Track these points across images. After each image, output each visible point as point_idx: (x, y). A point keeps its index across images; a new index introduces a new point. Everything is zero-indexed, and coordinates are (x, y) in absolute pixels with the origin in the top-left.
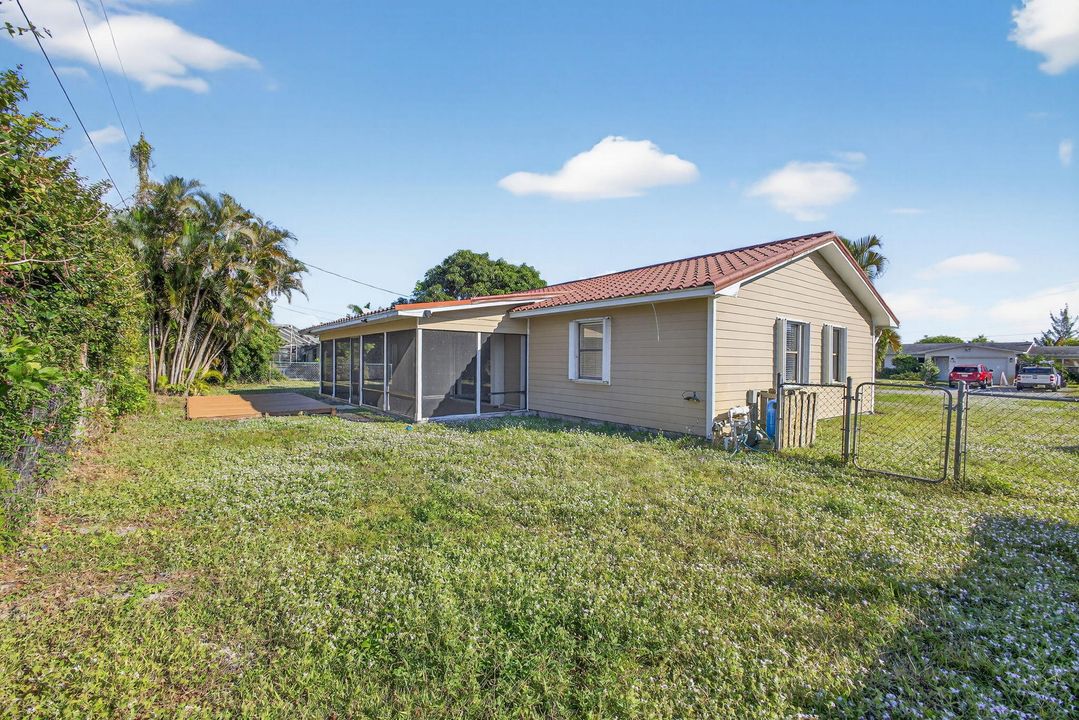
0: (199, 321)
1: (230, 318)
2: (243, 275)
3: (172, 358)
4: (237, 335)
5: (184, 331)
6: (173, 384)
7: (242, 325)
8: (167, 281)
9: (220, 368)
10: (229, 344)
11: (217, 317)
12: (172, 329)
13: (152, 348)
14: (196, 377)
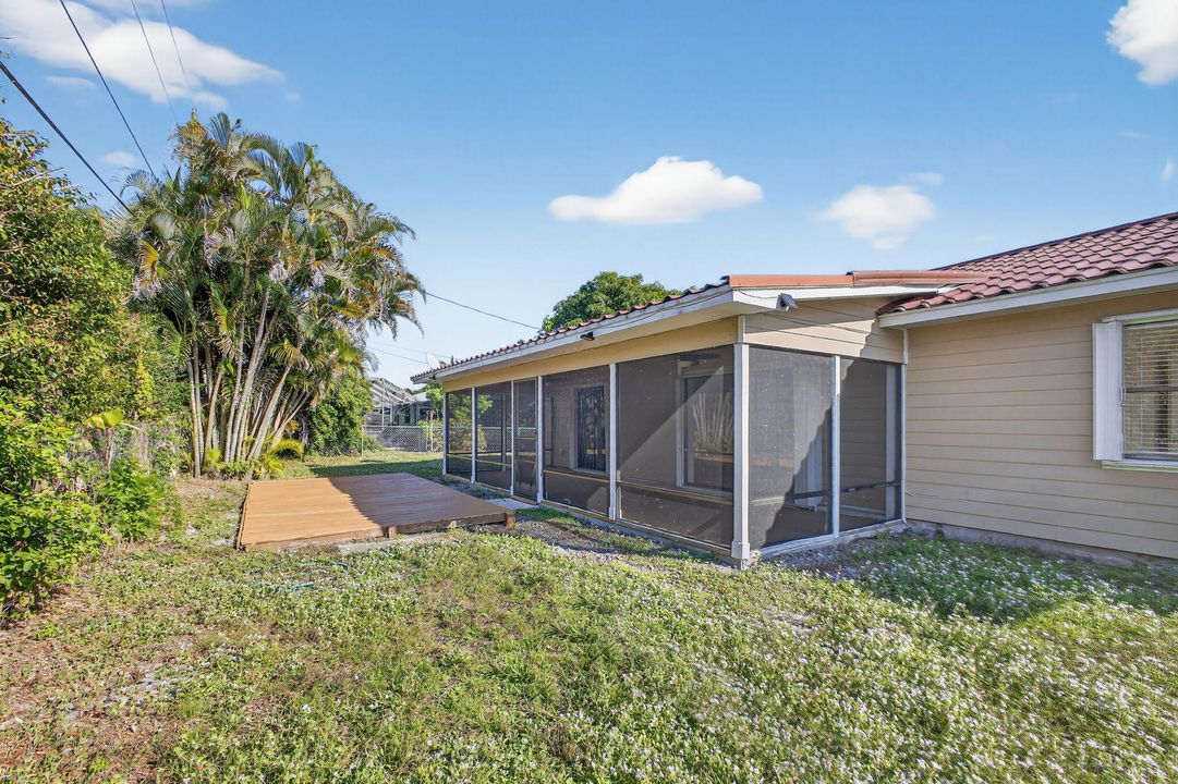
0: (268, 362)
1: (312, 356)
2: (332, 286)
3: (228, 420)
4: (322, 386)
5: (244, 378)
6: (228, 462)
7: (329, 369)
8: (215, 293)
9: (297, 436)
10: (311, 398)
11: (293, 353)
12: (226, 375)
13: (197, 406)
14: (264, 450)
